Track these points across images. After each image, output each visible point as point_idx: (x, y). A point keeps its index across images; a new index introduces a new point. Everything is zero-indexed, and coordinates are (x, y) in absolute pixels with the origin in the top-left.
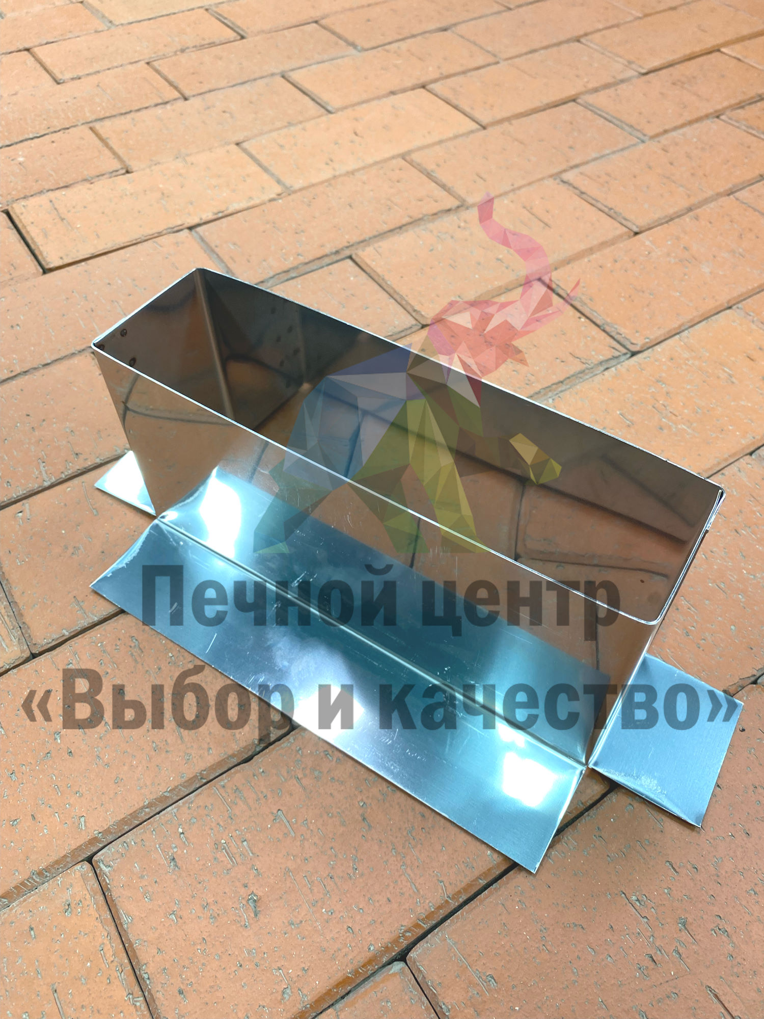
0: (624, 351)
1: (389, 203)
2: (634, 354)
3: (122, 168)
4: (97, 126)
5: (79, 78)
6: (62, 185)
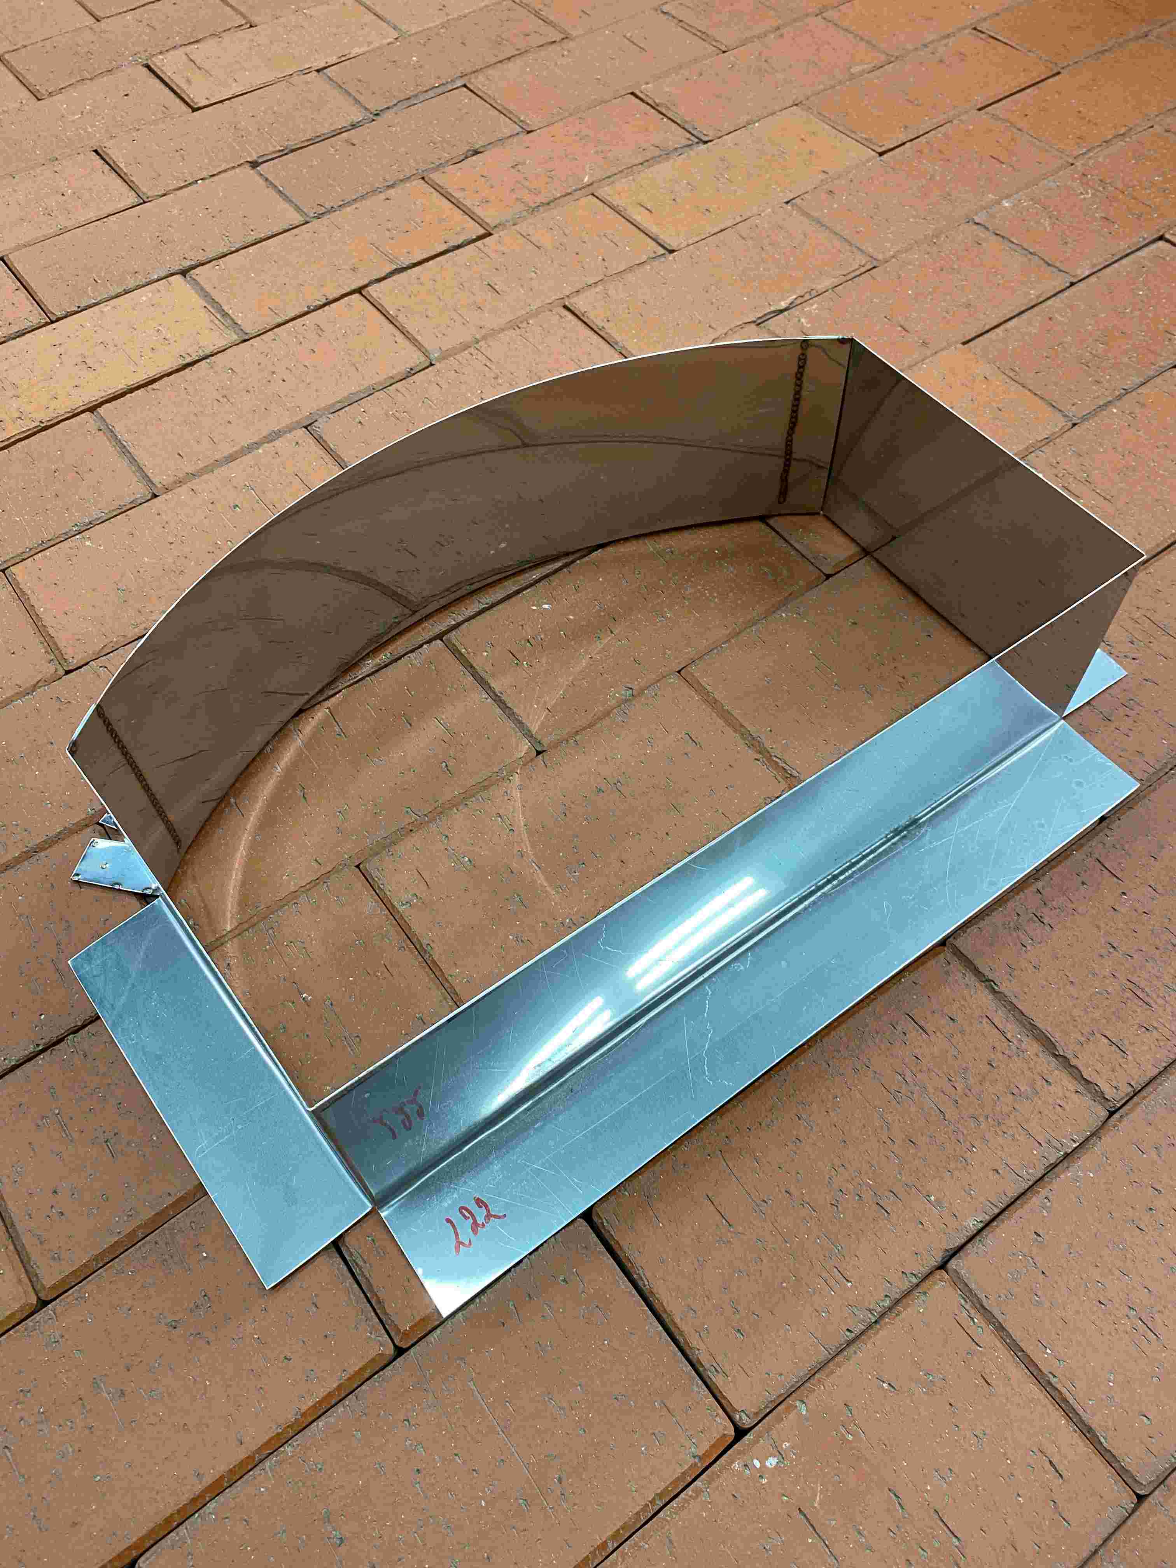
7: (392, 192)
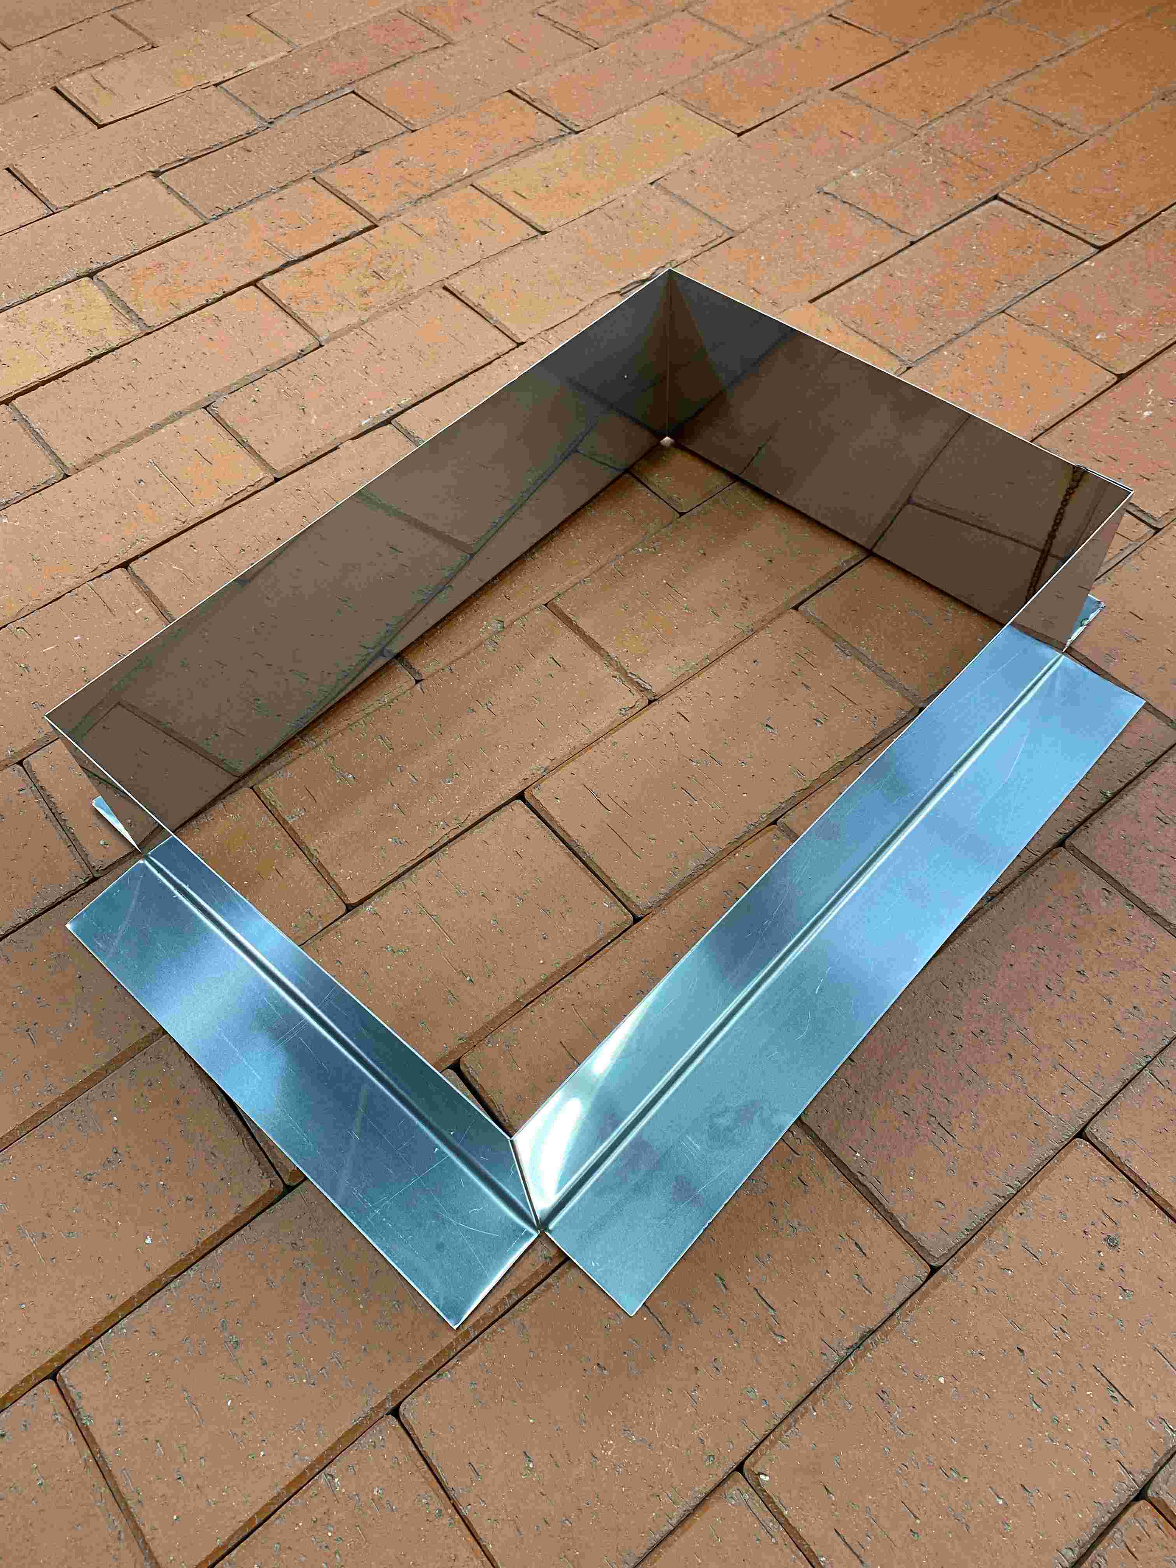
0: (568, 131)
1: (385, 47)
2: (577, 133)
7: (285, 191)
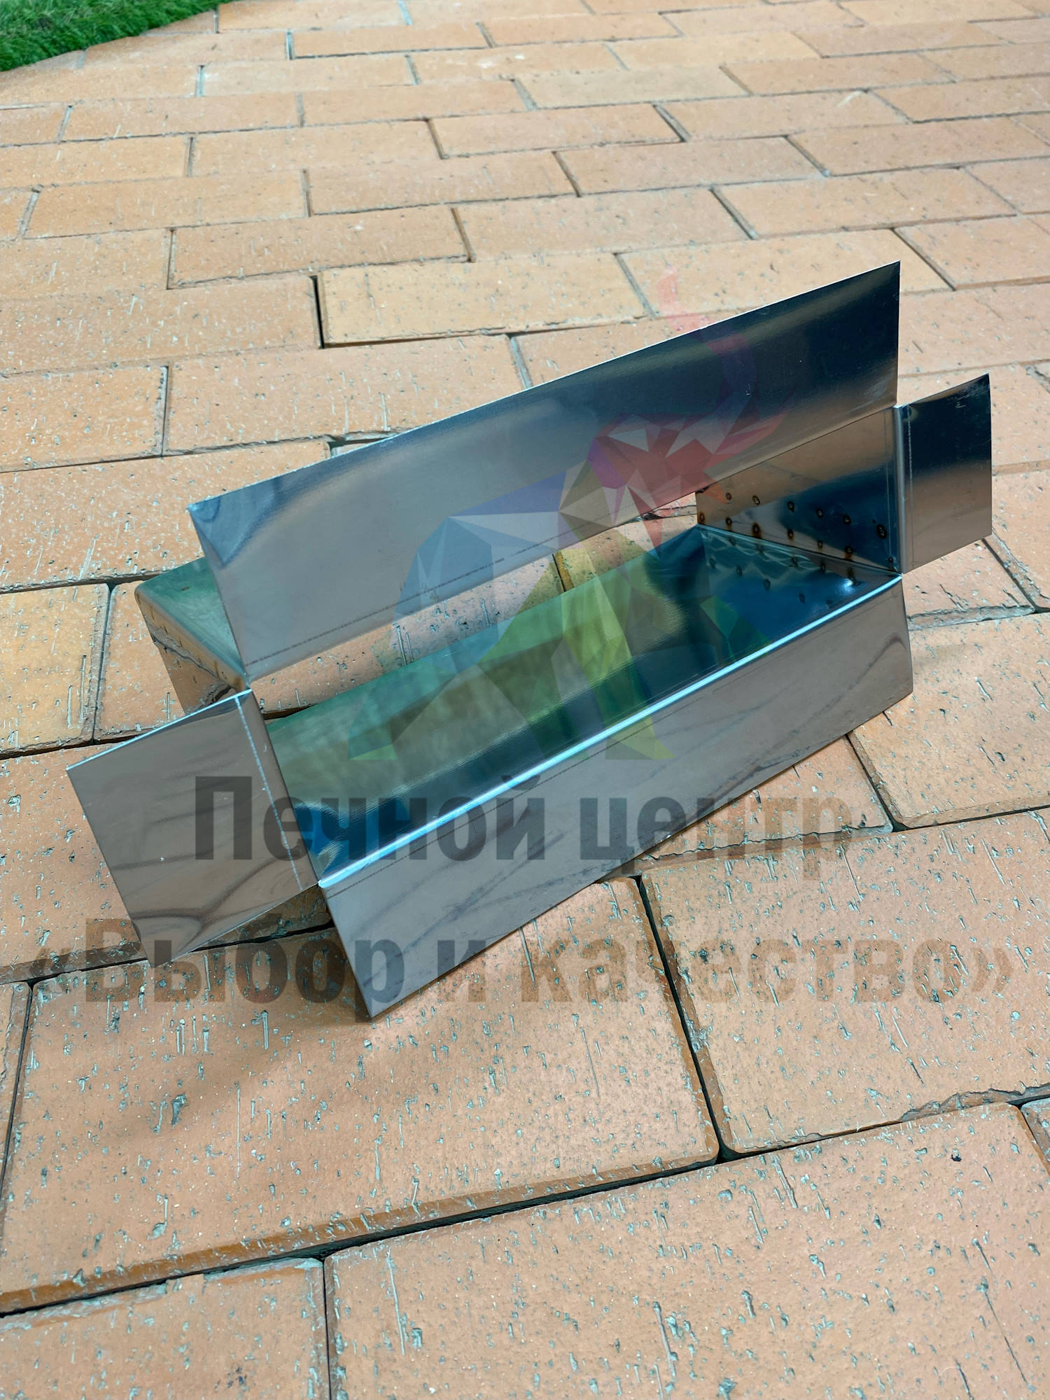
3: (464, 256)
4: (461, 209)
5: (468, 157)
6: (388, 261)
